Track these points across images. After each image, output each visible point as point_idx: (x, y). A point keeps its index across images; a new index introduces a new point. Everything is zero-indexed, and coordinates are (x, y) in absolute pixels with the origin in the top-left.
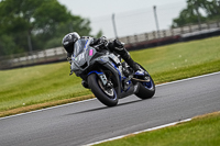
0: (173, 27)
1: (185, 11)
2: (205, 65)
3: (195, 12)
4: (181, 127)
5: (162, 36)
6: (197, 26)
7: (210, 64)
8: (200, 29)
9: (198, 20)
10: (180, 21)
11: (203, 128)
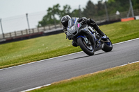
0: (38, 27)
1: (45, 16)
2: (59, 50)
3: (52, 17)
4: (44, 90)
5: (32, 32)
6: (54, 26)
7: (62, 50)
8: (56, 28)
9: (54, 22)
10: (43, 23)
11: (58, 90)
